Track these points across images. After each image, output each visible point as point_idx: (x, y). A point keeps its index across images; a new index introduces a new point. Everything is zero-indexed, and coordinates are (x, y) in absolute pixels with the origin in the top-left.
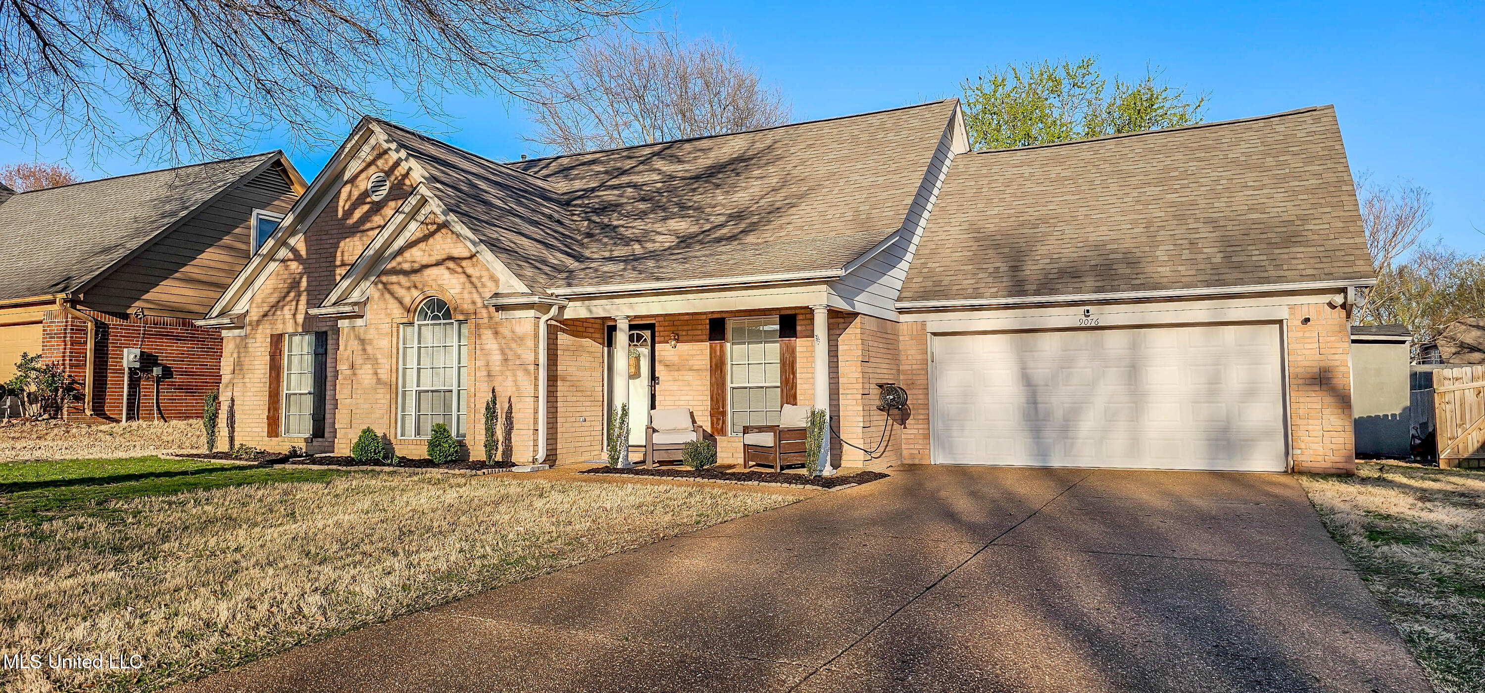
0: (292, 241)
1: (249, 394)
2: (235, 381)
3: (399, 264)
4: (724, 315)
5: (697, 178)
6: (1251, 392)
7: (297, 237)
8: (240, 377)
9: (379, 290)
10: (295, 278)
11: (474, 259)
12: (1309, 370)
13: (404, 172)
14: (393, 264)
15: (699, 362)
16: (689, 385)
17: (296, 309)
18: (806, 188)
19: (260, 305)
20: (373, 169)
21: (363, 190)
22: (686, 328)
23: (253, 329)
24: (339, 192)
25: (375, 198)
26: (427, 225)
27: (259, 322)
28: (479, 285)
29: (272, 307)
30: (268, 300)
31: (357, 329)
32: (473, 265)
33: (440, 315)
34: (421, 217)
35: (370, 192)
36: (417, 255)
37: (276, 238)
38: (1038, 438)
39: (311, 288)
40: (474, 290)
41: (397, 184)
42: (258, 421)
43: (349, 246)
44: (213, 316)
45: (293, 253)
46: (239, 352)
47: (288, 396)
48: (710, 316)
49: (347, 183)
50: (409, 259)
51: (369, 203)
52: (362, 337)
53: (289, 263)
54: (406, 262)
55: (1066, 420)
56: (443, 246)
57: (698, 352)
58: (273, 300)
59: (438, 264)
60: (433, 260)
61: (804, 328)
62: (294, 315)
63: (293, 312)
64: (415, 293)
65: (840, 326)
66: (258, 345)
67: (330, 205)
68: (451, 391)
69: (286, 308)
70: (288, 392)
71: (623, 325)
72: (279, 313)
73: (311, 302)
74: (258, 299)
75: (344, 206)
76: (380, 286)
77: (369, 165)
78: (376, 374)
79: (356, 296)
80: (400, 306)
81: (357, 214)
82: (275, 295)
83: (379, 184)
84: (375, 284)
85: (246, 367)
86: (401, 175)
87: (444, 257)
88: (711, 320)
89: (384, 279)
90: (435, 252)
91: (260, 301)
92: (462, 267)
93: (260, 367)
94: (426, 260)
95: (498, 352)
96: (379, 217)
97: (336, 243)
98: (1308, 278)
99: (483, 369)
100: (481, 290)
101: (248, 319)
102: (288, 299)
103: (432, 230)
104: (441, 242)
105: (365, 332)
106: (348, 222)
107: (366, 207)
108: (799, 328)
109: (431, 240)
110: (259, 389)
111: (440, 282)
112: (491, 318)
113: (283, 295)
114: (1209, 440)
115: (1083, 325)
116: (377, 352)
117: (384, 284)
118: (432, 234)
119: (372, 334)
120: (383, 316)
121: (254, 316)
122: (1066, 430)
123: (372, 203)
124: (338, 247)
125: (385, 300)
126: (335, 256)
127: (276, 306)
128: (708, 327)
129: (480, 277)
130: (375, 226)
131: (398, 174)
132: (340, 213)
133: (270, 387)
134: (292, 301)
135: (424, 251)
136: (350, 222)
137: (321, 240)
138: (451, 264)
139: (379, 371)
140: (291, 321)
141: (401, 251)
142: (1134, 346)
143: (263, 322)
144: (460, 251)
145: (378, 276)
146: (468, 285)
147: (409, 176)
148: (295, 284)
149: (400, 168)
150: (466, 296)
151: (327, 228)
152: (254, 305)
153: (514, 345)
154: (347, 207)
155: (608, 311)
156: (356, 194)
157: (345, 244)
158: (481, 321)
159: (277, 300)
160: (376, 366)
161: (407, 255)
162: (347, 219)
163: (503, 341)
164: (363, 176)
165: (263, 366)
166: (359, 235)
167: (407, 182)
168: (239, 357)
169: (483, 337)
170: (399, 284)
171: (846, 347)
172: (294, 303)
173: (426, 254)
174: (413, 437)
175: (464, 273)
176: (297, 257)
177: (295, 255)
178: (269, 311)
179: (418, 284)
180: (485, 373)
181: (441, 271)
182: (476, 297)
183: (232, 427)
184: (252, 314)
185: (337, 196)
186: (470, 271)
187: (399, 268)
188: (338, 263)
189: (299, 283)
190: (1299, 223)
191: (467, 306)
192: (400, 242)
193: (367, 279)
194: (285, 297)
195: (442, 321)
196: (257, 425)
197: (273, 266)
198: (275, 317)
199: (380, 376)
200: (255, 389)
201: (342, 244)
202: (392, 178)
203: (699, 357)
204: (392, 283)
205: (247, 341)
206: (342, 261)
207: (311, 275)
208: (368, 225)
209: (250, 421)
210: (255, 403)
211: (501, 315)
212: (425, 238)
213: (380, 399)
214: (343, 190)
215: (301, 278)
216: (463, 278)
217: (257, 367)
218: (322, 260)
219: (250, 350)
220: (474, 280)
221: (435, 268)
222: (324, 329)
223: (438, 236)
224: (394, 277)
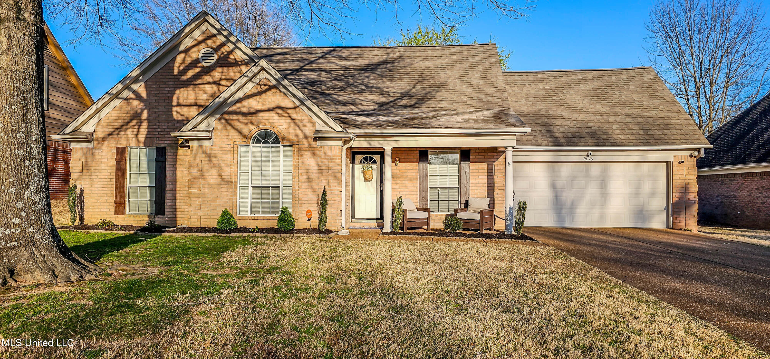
0: (135, 87)
1: (97, 186)
2: (83, 177)
3: (239, 108)
4: (427, 149)
5: (365, 70)
6: (653, 194)
7: (139, 85)
8: (88, 174)
9: (222, 123)
10: (136, 111)
11: (298, 109)
12: (681, 184)
13: (228, 50)
14: (234, 108)
15: (413, 174)
16: (405, 186)
17: (138, 131)
18: (439, 82)
19: (105, 127)
20: (202, 46)
21: (195, 58)
22: (404, 154)
23: (99, 143)
24: (175, 58)
25: (204, 64)
26: (260, 85)
27: (104, 139)
28: (301, 125)
29: (117, 129)
30: (113, 124)
31: (204, 147)
32: (296, 113)
33: (270, 141)
34: (256, 80)
35: (201, 60)
36: (253, 103)
37: (125, 83)
38: (560, 213)
39: (151, 118)
40: (297, 128)
41: (223, 57)
42: (106, 204)
43: (184, 94)
44: (67, 132)
45: (134, 94)
46: (86, 158)
47: (130, 187)
48: (419, 149)
49: (182, 52)
50: (246, 105)
51: (200, 67)
52: (208, 152)
53: (131, 101)
54: (244, 107)
55: (572, 204)
56: (273, 99)
57: (411, 168)
58: (117, 124)
59: (269, 110)
60: (266, 107)
61: (474, 157)
62: (137, 135)
63: (135, 133)
64: (252, 127)
65: (495, 157)
66: (103, 154)
67: (167, 65)
68: (279, 187)
69: (129, 132)
70: (130, 185)
71: (388, 152)
72: (122, 133)
73: (151, 127)
74: (103, 123)
75: (179, 67)
76: (223, 121)
77: (200, 43)
78: (220, 175)
79: (203, 126)
80: (239, 134)
81: (190, 74)
82: (120, 121)
83: (207, 56)
84: (220, 119)
85: (93, 168)
86: (226, 52)
87: (274, 106)
88: (420, 151)
89: (226, 117)
90: (267, 103)
91: (105, 124)
92: (288, 113)
93: (106, 168)
94: (259, 107)
95: (315, 165)
96: (209, 77)
97: (172, 91)
98: (684, 144)
99: (304, 174)
100: (302, 128)
101: (94, 136)
102: (131, 124)
103: (264, 89)
104: (272, 97)
105: (211, 149)
106: (182, 77)
107: (197, 70)
108: (471, 157)
109: (264, 95)
110: (106, 183)
111: (271, 121)
112: (310, 145)
113: (126, 121)
114: (634, 214)
115: (586, 160)
116: (220, 162)
117: (226, 120)
118: (265, 91)
119: (216, 151)
120: (225, 139)
121: (100, 134)
122: (572, 209)
123: (203, 67)
124: (174, 93)
125: (227, 130)
126: (172, 99)
127: (119, 129)
128: (418, 155)
129: (301, 121)
130: (205, 82)
131: (224, 51)
132: (176, 72)
133: (116, 182)
134: (134, 126)
135: (259, 101)
136: (184, 78)
137: (159, 87)
138: (280, 111)
139: (223, 174)
140: (134, 139)
141: (240, 100)
142: (604, 172)
143: (108, 139)
144: (287, 103)
145: (222, 115)
146: (292, 124)
147: (233, 53)
148: (136, 116)
149: (226, 47)
150: (291, 131)
151: (164, 80)
152: (100, 127)
153: (326, 162)
154: (181, 68)
155: (382, 144)
156: (189, 60)
157: (180, 93)
158: (302, 146)
159: (121, 124)
160: (220, 171)
161: (245, 103)
162: (182, 76)
163: (319, 159)
164: (195, 49)
165: (110, 168)
166: (192, 87)
167: (232, 57)
168: (86, 161)
169: (304, 156)
170: (238, 120)
171: (498, 168)
172: (136, 127)
173: (260, 103)
174: (249, 215)
175: (290, 117)
176: (138, 97)
177: (136, 96)
178: (114, 132)
179: (254, 122)
180: (305, 177)
181: (272, 114)
182: (299, 132)
183: (81, 208)
184: (98, 133)
185: (174, 60)
186: (294, 116)
187: (238, 110)
188: (174, 103)
189: (140, 114)
190: (667, 118)
191: (292, 137)
192: (240, 94)
193: (213, 116)
194: (128, 123)
195: (271, 145)
196: (105, 207)
197: (117, 102)
198: (119, 136)
199: (224, 177)
200: (102, 183)
201: (178, 92)
202: (219, 53)
203: (412, 171)
204: (233, 120)
205: (94, 150)
206: (178, 102)
207: (151, 110)
208: (199, 81)
209: (99, 204)
210: (102, 192)
211: (318, 143)
212: (259, 94)
213: (224, 191)
214: (178, 57)
215: (142, 111)
216: (289, 120)
217: (103, 168)
218: (161, 101)
219: (97, 156)
220: (297, 121)
221: (267, 112)
222: (163, 145)
223: (269, 93)
224: (235, 116)
